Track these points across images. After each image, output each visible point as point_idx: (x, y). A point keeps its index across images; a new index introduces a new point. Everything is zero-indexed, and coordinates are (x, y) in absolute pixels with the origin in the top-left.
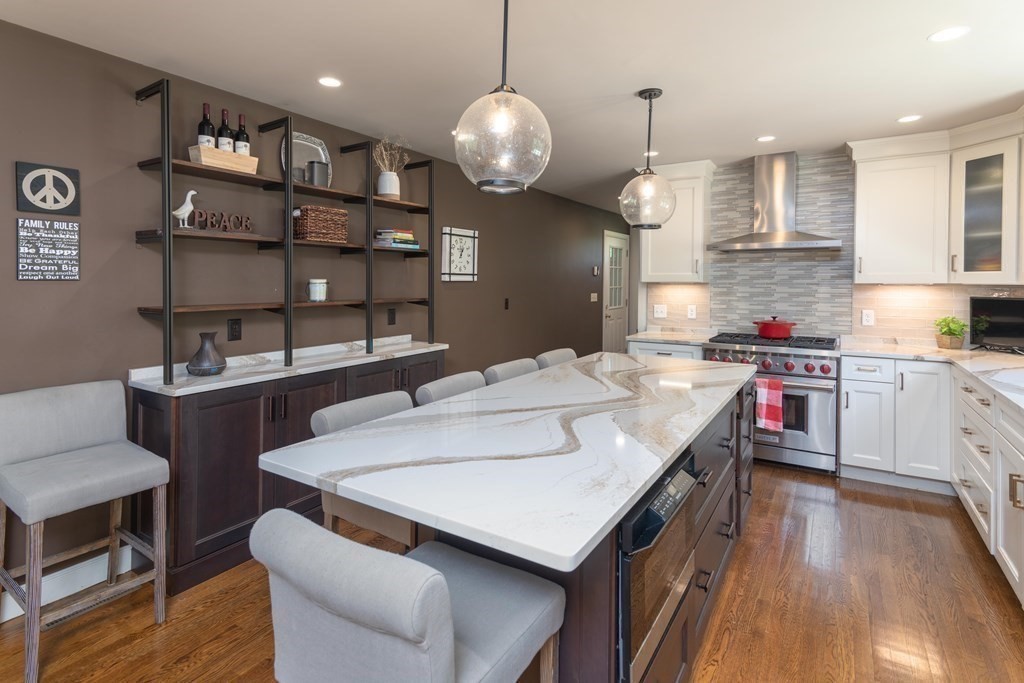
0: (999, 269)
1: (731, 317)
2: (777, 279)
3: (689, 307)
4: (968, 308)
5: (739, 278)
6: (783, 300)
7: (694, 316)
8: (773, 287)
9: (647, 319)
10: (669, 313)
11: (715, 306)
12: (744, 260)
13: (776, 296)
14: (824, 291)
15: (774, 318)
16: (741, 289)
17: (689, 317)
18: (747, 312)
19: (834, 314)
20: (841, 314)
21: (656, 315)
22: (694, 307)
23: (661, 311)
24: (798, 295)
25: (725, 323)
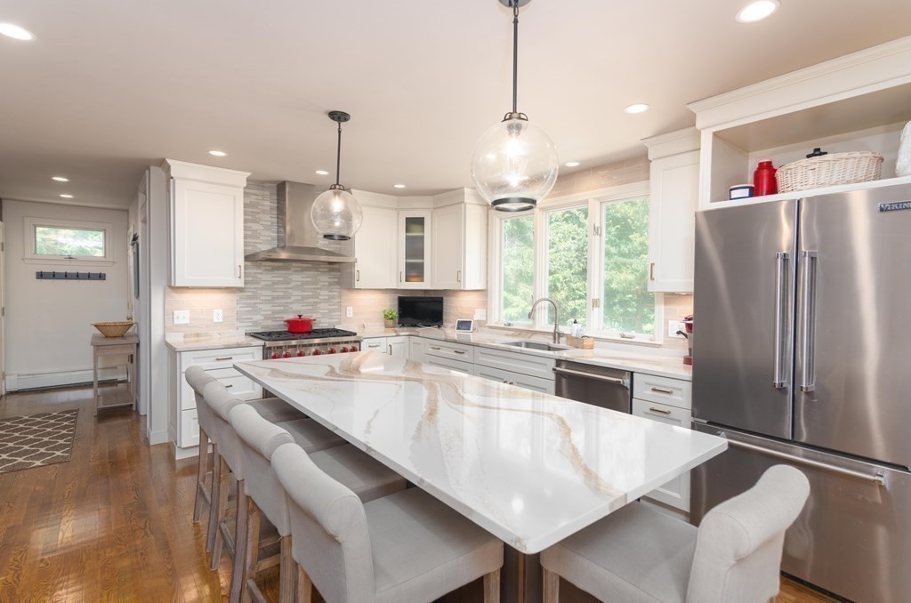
0: (423, 281)
1: (256, 318)
2: (293, 284)
3: (215, 311)
4: (396, 302)
5: (263, 284)
6: (297, 301)
7: (221, 320)
8: (290, 291)
9: (165, 327)
10: (191, 319)
11: (242, 309)
12: (267, 268)
13: (293, 299)
14: (324, 294)
15: (300, 316)
16: (264, 293)
17: (215, 320)
18: (270, 313)
19: (330, 311)
20: (333, 310)
21: (176, 322)
22: (221, 311)
23: (182, 317)
24: (309, 297)
25: (251, 324)
